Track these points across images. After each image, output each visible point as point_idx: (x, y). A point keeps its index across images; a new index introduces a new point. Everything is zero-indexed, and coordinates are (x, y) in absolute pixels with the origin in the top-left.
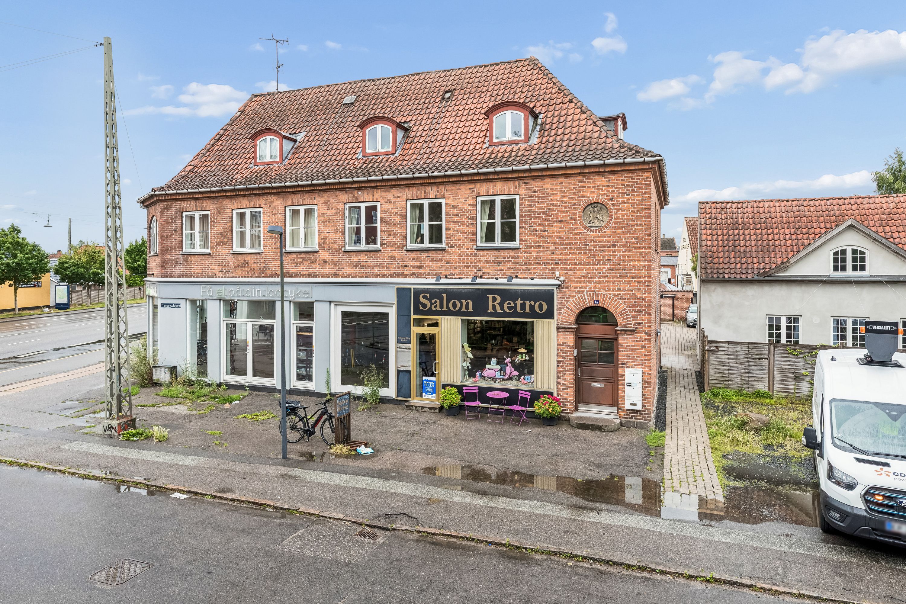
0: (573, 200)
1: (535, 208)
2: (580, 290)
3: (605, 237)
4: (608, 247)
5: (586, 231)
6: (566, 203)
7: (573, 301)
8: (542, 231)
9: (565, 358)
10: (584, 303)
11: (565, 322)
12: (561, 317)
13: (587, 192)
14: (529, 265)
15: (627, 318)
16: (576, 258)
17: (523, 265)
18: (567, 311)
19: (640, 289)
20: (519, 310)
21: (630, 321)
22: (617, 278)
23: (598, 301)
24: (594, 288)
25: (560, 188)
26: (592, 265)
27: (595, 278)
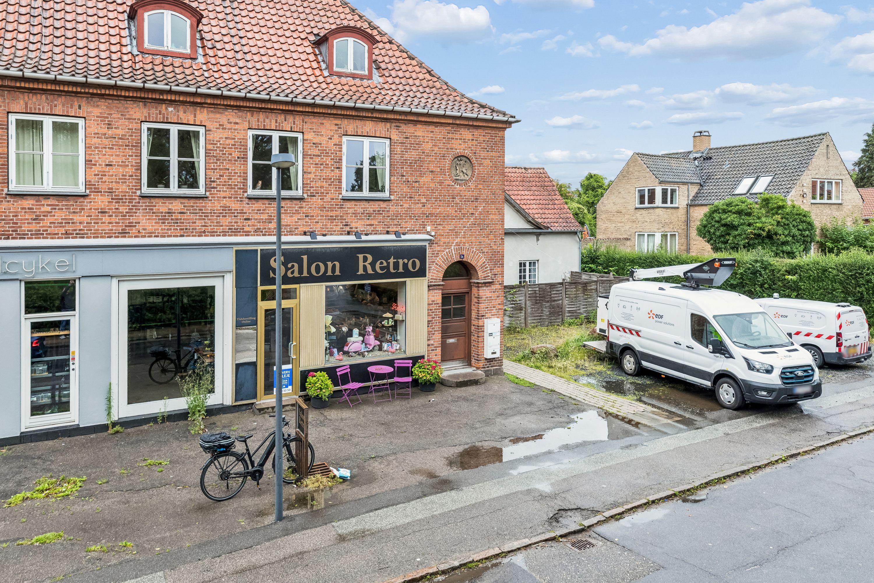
0: (442, 151)
1: (407, 156)
2: (448, 245)
3: (469, 191)
4: (472, 201)
5: (453, 184)
6: (437, 153)
7: (442, 256)
8: (413, 182)
9: (434, 318)
10: (451, 258)
11: (435, 279)
12: (431, 274)
13: (455, 144)
14: (400, 219)
15: (486, 271)
16: (445, 211)
17: (394, 219)
18: (437, 268)
19: (496, 242)
20: (392, 270)
21: (488, 273)
22: (479, 232)
23: (463, 256)
24: (460, 243)
25: (431, 137)
26: (459, 219)
27: (461, 232)
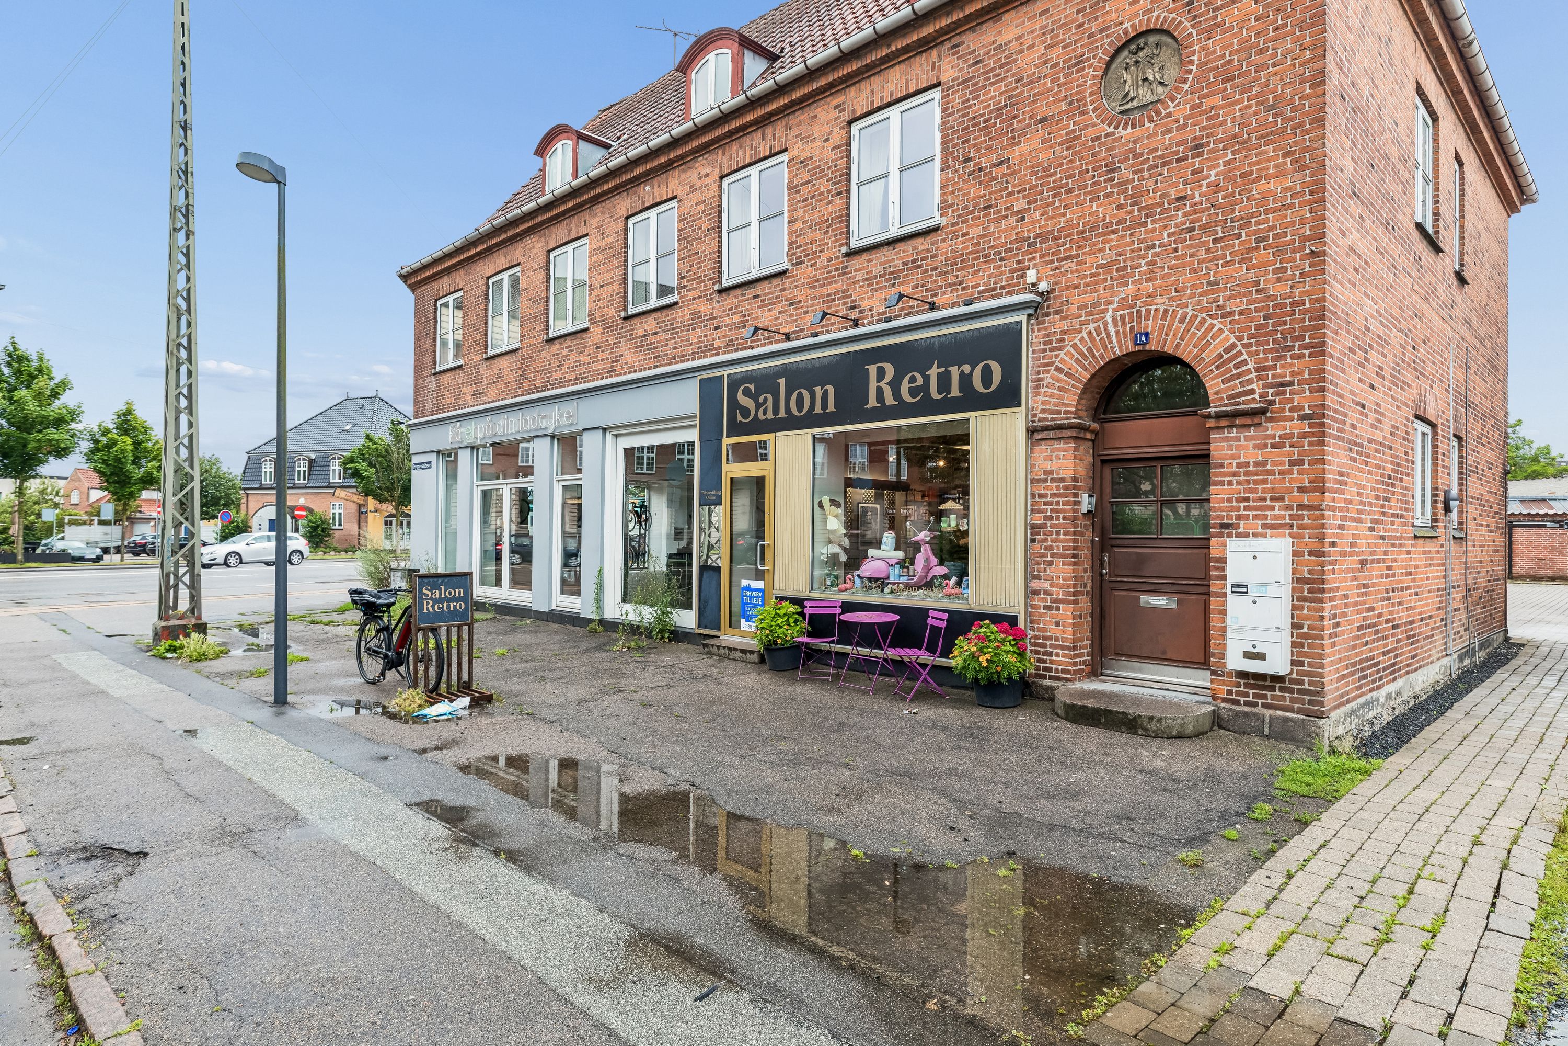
0: (1074, 50)
1: (978, 108)
2: (1094, 311)
3: (1169, 131)
4: (1178, 161)
5: (1111, 130)
6: (1057, 64)
7: (1075, 346)
8: (994, 165)
9: (1051, 518)
10: (1105, 348)
11: (1052, 412)
12: (1040, 398)
13: (1117, 11)
14: (962, 269)
15: (1238, 376)
16: (1084, 216)
17: (947, 273)
18: (1058, 380)
19: (1285, 269)
20: (935, 395)
21: (1250, 382)
22: (1208, 251)
23: (1147, 335)
24: (1136, 298)
25: (1041, 28)
26: (1130, 228)
27: (1139, 266)
